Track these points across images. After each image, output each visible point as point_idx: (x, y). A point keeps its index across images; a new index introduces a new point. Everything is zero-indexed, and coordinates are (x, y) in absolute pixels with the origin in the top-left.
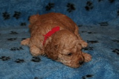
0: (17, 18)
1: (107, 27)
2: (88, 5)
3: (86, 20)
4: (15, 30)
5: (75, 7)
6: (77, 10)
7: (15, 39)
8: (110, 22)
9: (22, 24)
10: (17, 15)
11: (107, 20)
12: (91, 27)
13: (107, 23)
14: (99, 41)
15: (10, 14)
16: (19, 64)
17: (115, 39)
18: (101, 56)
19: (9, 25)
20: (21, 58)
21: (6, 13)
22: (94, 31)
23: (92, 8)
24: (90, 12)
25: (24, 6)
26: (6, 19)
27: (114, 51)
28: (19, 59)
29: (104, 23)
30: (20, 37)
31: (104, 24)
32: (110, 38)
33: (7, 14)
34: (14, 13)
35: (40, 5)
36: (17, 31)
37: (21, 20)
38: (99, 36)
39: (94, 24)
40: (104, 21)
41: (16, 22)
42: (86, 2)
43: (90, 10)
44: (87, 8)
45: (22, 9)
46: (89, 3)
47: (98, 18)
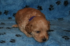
3: (50, 17)
4: (3, 22)
7: (2, 28)
9: (9, 18)
10: (6, 13)
11: (63, 17)
13: (62, 19)
15: (2, 12)
16: (2, 44)
17: (65, 29)
18: (54, 40)
19: (1, 18)
20: (4, 40)
22: (53, 24)
23: (53, 9)
25: (11, 7)
27: (63, 37)
28: (2, 41)
30: (5, 27)
32: (62, 28)
34: (4, 11)
35: (20, 7)
37: (9, 16)
38: (55, 27)
39: (54, 19)
40: (61, 17)
41: (5, 17)
43: (52, 10)
45: (9, 9)
47: (57, 15)
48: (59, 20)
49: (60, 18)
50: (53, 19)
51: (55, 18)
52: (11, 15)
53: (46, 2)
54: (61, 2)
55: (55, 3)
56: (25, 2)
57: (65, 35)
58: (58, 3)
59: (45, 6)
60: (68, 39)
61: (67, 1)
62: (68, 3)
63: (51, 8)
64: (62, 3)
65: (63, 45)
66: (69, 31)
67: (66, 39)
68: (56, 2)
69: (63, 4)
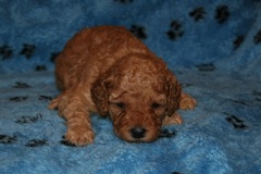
1: (212, 74)
2: (173, 29)
4: (23, 80)
5: (147, 32)
6: (149, 39)
8: (219, 64)
9: (38, 68)
10: (28, 51)
11: (212, 59)
13: (211, 65)
15: (14, 48)
18: (200, 130)
19: (12, 69)
21: (6, 47)
22: (187, 82)
23: (181, 35)
24: (177, 43)
28: (34, 140)
29: (206, 65)
31: (206, 68)
32: (220, 95)
36: (29, 81)
37: (37, 61)
38: (196, 91)
39: (186, 67)
40: (208, 61)
41: (27, 65)
42: (170, 22)
43: (178, 38)
44: (171, 35)
45: (38, 40)
46: (176, 25)
47: (194, 54)
48: (201, 70)
49: (205, 62)
51: (188, 64)
53: (158, 12)
55: (187, 16)
57: (234, 113)
58: (197, 14)
59: (156, 24)
60: (243, 126)
62: (227, 14)
63: (174, 32)
64: (211, 14)
65: (231, 144)
67: (236, 126)
68: (191, 10)
69: (212, 17)
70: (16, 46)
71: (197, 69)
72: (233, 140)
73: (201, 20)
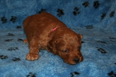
0: (14, 22)
1: (92, 30)
3: (74, 24)
4: (11, 33)
5: (64, 12)
6: (65, 15)
7: (11, 40)
8: (95, 26)
9: (18, 27)
10: (13, 19)
11: (92, 24)
12: (78, 30)
13: (92, 26)
14: (85, 41)
17: (99, 40)
19: (7, 28)
20: (17, 57)
21: (4, 17)
23: (79, 13)
24: (77, 16)
25: (20, 12)
26: (4, 23)
27: (99, 50)
28: (15, 58)
31: (89, 27)
32: (95, 39)
33: (5, 19)
34: (11, 18)
35: (34, 11)
36: (14, 33)
37: (17, 24)
40: (90, 24)
41: (13, 25)
42: (74, 8)
43: (77, 15)
44: (75, 13)
45: (18, 14)
46: (76, 9)
47: (84, 22)
48: (87, 28)
49: (89, 25)
50: (79, 28)
51: (82, 26)
52: (20, 23)
53: (69, 3)
54: (90, 3)
55: (82, 5)
56: (40, 4)
57: (101, 47)
58: (86, 4)
59: (68, 8)
60: (105, 52)
61: (98, 2)
62: (98, 4)
63: (76, 12)
64: (91, 5)
65: (100, 61)
66: (104, 43)
67: (102, 52)
68: (83, 2)
70: (8, 17)
71: (85, 28)
72: (101, 59)
73: (87, 7)
